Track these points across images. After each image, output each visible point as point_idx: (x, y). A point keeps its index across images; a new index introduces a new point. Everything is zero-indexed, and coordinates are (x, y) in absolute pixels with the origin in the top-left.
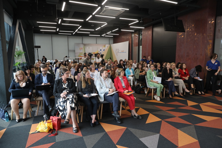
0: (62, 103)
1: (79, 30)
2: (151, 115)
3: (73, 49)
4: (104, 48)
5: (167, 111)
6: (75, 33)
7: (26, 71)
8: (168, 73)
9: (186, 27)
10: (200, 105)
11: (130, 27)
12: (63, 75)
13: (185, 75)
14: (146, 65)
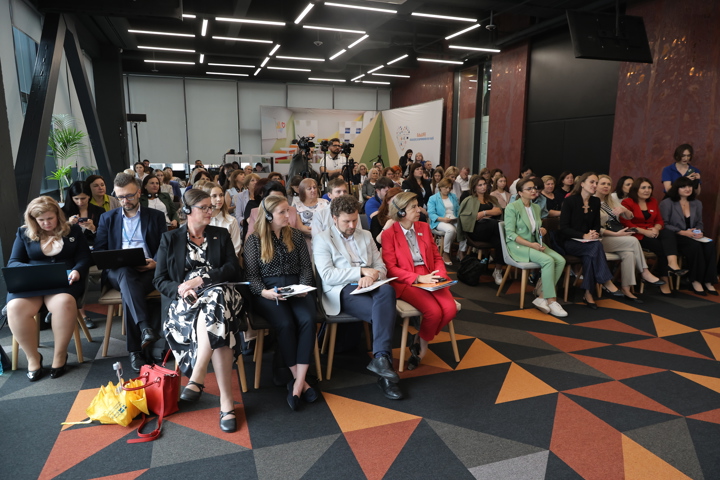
0: (182, 319)
1: (273, 61)
2: (515, 369)
3: (257, 127)
4: (359, 125)
5: (577, 356)
6: (259, 70)
7: (74, 198)
8: (586, 211)
9: (658, 43)
10: (703, 333)
11: (451, 47)
12: (187, 211)
13: (646, 220)
14: (501, 182)
